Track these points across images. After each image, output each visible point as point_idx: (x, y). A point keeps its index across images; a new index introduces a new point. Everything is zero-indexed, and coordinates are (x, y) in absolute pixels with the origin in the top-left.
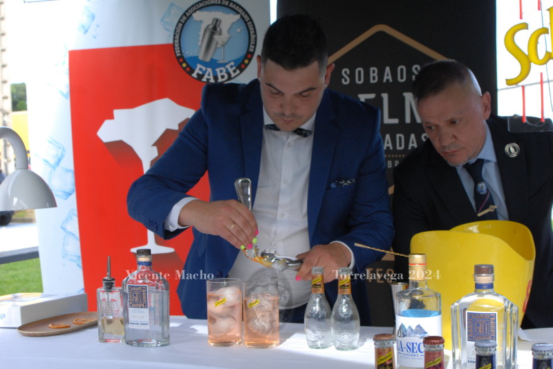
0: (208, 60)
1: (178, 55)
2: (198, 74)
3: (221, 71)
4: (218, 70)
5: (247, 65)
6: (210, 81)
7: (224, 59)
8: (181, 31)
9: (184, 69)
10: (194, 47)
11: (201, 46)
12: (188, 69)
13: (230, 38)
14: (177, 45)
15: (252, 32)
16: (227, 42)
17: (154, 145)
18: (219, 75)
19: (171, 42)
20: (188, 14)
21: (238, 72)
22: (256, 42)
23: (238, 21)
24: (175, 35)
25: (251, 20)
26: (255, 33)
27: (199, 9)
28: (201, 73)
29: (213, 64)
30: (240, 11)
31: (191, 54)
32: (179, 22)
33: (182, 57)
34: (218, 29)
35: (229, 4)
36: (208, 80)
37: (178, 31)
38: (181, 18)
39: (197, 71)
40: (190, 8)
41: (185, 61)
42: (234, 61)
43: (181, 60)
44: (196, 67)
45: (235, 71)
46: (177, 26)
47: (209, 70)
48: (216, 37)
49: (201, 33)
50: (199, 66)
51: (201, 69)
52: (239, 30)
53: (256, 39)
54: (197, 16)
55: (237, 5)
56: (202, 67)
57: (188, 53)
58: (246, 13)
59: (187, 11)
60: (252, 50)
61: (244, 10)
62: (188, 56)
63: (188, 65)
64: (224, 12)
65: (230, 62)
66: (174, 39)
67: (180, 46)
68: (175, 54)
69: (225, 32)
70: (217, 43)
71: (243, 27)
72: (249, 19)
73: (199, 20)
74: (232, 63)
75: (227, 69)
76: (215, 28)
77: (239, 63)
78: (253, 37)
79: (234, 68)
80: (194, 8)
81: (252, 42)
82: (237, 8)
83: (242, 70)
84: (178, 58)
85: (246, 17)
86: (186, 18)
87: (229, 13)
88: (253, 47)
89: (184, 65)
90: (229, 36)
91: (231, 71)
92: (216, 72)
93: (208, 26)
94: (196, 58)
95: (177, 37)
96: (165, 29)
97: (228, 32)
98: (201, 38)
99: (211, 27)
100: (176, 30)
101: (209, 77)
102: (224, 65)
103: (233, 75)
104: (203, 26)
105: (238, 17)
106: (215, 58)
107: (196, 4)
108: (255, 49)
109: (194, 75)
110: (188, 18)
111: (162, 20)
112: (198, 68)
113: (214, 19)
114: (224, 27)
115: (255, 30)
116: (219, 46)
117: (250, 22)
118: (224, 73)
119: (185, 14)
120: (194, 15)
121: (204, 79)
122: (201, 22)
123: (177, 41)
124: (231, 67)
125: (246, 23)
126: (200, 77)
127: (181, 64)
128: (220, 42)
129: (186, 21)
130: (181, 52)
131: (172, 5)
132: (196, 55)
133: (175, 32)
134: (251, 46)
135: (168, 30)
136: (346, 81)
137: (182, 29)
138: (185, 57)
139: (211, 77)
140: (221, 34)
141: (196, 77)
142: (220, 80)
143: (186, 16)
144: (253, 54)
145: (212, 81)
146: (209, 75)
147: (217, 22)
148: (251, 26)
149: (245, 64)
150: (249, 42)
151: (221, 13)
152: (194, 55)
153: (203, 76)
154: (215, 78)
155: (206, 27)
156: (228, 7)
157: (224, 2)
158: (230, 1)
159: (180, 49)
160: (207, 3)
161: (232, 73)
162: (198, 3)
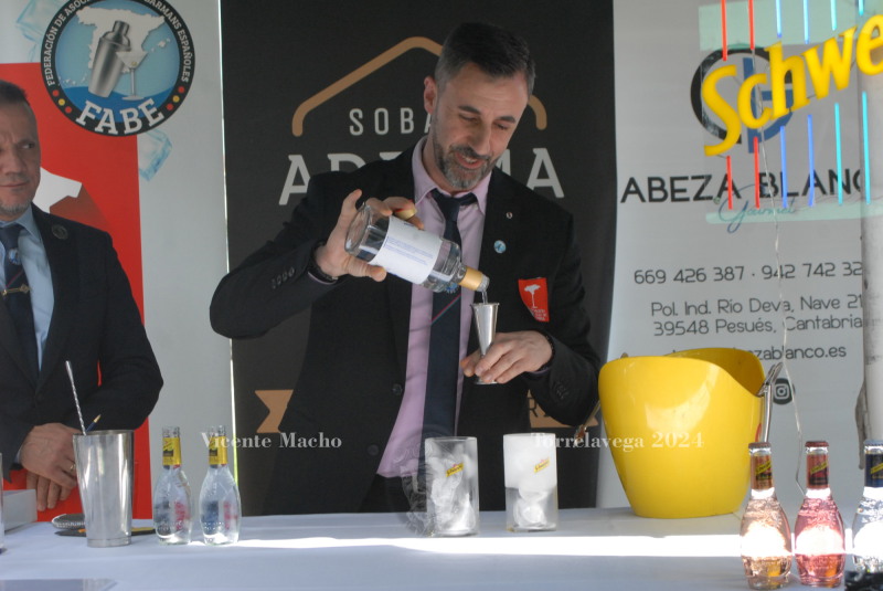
0: (106, 94)
1: (50, 84)
2: (87, 119)
3: (130, 115)
4: (124, 113)
5: (177, 106)
6: (110, 132)
7: (135, 94)
8: (56, 42)
9: (62, 109)
10: (79, 69)
11: (93, 69)
12: (69, 110)
13: (145, 57)
14: (48, 66)
15: (186, 48)
16: (141, 64)
18: (127, 121)
19: (37, 59)
20: (68, 12)
21: (161, 116)
22: (193, 65)
23: (160, 26)
24: (43, 49)
25: (184, 27)
26: (192, 50)
27: (89, 4)
28: (93, 117)
29: (116, 102)
30: (164, 10)
31: (74, 84)
32: (52, 24)
33: (57, 87)
34: (125, 41)
36: (106, 129)
37: (51, 41)
38: (56, 17)
39: (86, 113)
41: (62, 95)
42: (154, 98)
43: (56, 93)
44: (84, 105)
45: (155, 116)
46: (48, 32)
47: (109, 112)
48: (121, 54)
49: (94, 47)
50: (89, 105)
51: (92, 110)
52: (162, 44)
53: (193, 59)
54: (86, 15)
56: (95, 106)
57: (69, 80)
58: (176, 14)
59: (66, 6)
60: (187, 80)
61: (172, 9)
62: (67, 87)
63: (68, 103)
64: (133, 11)
65: (146, 99)
66: (43, 56)
67: (53, 68)
68: (45, 81)
69: (136, 45)
70: (123, 65)
71: (170, 38)
72: (179, 25)
73: (88, 22)
74: (151, 102)
75: (140, 112)
76: (118, 38)
77: (164, 100)
78: (187, 56)
79: (154, 110)
80: (80, 2)
81: (187, 66)
82: (159, 5)
83: (168, 115)
84: (50, 89)
85: (174, 21)
87: (143, 14)
88: (189, 74)
89: (62, 102)
90: (145, 53)
91: (148, 114)
92: (121, 115)
93: (106, 34)
94: (86, 89)
95: (48, 52)
96: (27, 37)
97: (142, 46)
98: (92, 56)
99: (110, 36)
100: (45, 38)
101: (107, 125)
102: (135, 104)
103: (152, 122)
104: (98, 35)
105: (161, 20)
106: (119, 90)
108: (191, 78)
109: (81, 120)
110: (69, 18)
111: (18, 21)
112: (87, 108)
113: (116, 23)
114: (136, 36)
115: (191, 44)
116: (126, 70)
117: (183, 31)
118: (135, 119)
119: (62, 11)
120: (79, 13)
121: (99, 129)
122: (93, 26)
123: (47, 59)
124: (149, 107)
125: (175, 32)
126: (91, 124)
127: (56, 100)
128: (128, 64)
130: (56, 79)
132: (84, 85)
133: (44, 43)
134: (184, 73)
135: (31, 39)
136: (357, 129)
137: (58, 36)
138: (63, 87)
139: (112, 125)
140: (129, 50)
141: (84, 123)
142: (128, 130)
143: (65, 14)
144: (187, 86)
145: (114, 131)
146: (108, 122)
147: (121, 30)
148: (183, 39)
149: (173, 103)
150: (182, 65)
151: (129, 12)
152: (79, 85)
153: (96, 122)
154: (120, 126)
155: (101, 35)
156: (142, 2)
159: (55, 74)
161: (149, 118)
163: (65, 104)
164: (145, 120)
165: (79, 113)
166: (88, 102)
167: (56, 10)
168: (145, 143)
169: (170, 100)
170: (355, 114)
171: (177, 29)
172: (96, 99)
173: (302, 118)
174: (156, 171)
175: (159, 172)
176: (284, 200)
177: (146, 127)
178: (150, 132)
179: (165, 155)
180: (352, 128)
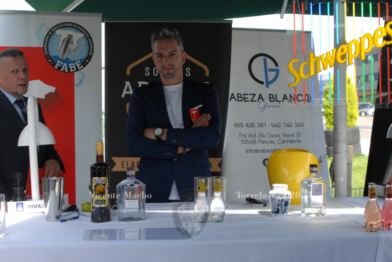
0: (64, 58)
1: (46, 54)
2: (58, 66)
3: (72, 66)
4: (70, 65)
5: (87, 63)
7: (74, 59)
8: (48, 40)
9: (50, 63)
10: (56, 50)
11: (60, 50)
12: (52, 63)
13: (78, 47)
14: (45, 48)
15: (91, 44)
16: (76, 49)
18: (71, 68)
19: (42, 46)
20: (53, 31)
21: (82, 66)
22: (93, 50)
23: (83, 37)
24: (44, 43)
25: (90, 37)
26: (93, 45)
27: (59, 28)
28: (60, 66)
29: (68, 61)
30: (84, 31)
31: (54, 55)
32: (47, 34)
33: (48, 55)
34: (71, 41)
36: (64, 70)
38: (49, 32)
39: (58, 64)
40: (54, 27)
41: (50, 58)
42: (80, 60)
43: (48, 57)
44: (57, 62)
45: (80, 66)
46: (46, 37)
47: (65, 64)
48: (70, 45)
49: (61, 43)
50: (59, 62)
51: (60, 64)
52: (83, 43)
53: (93, 48)
54: (58, 32)
55: (82, 28)
56: (60, 62)
57: (53, 53)
58: (88, 33)
59: (52, 29)
61: (86, 31)
62: (52, 55)
63: (52, 61)
64: (74, 31)
66: (44, 45)
67: (47, 49)
69: (75, 43)
70: (70, 49)
71: (86, 41)
72: (89, 37)
73: (59, 34)
74: (79, 61)
75: (76, 65)
76: (69, 40)
77: (83, 61)
78: (91, 47)
79: (80, 64)
80: (57, 27)
81: (91, 50)
82: (83, 30)
83: (84, 66)
84: (46, 56)
85: (87, 35)
86: (51, 33)
87: (77, 32)
89: (50, 61)
90: (78, 45)
91: (78, 66)
93: (65, 38)
94: (58, 56)
95: (46, 44)
96: (39, 38)
97: (77, 43)
98: (60, 45)
99: (66, 39)
100: (45, 39)
102: (74, 62)
103: (79, 68)
104: (62, 39)
105: (83, 35)
106: (69, 57)
108: (92, 54)
109: (56, 67)
110: (53, 33)
111: (36, 33)
112: (58, 63)
113: (68, 35)
114: (75, 40)
115: (93, 43)
116: (71, 51)
117: (90, 39)
118: (74, 67)
119: (51, 30)
120: (56, 31)
121: (62, 70)
122: (61, 36)
123: (45, 46)
124: (78, 63)
125: (87, 39)
126: (59, 68)
127: (48, 60)
128: (72, 49)
129: (51, 34)
130: (48, 53)
131: (43, 24)
133: (45, 40)
134: (90, 52)
135: (40, 39)
136: (147, 74)
137: (49, 39)
138: (50, 56)
139: (66, 69)
140: (72, 44)
142: (71, 71)
143: (51, 31)
144: (91, 57)
145: (67, 71)
146: (65, 68)
147: (70, 37)
148: (90, 41)
150: (89, 50)
151: (72, 32)
152: (56, 55)
153: (61, 68)
154: (69, 69)
155: (63, 38)
156: (77, 28)
157: (74, 26)
158: (78, 25)
159: (48, 51)
160: (64, 25)
161: (79, 67)
162: (59, 24)
163: (51, 61)
164: (77, 68)
165: (55, 64)
167: (49, 30)
168: (77, 75)
170: (147, 69)
171: (88, 38)
172: (61, 60)
173: (130, 70)
174: (80, 84)
176: (123, 96)
177: (77, 70)
178: (79, 71)
179: (83, 79)
180: (146, 73)
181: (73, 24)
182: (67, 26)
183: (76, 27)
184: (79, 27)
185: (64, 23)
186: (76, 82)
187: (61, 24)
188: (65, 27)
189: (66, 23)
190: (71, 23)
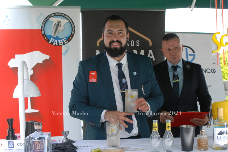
1: (43, 34)
2: (51, 42)
3: (61, 41)
5: (71, 39)
6: (56, 45)
7: (62, 37)
8: (45, 25)
10: (50, 31)
11: (53, 31)
12: (47, 40)
13: (64, 29)
14: (43, 30)
15: (73, 27)
17: (32, 69)
19: (40, 29)
20: (47, 18)
21: (67, 42)
22: (75, 31)
24: (42, 26)
25: (73, 22)
26: (74, 27)
27: (52, 17)
28: (52, 41)
30: (69, 18)
31: (48, 34)
32: (44, 21)
33: (45, 35)
34: (60, 25)
35: (64, 15)
36: (55, 44)
37: (44, 25)
38: (45, 19)
39: (51, 41)
40: (48, 16)
41: (46, 36)
42: (66, 38)
43: (44, 36)
46: (43, 23)
47: (56, 41)
48: (59, 28)
49: (53, 26)
50: (52, 39)
51: (52, 40)
52: (68, 26)
53: (75, 29)
54: (51, 19)
55: (67, 16)
57: (47, 33)
58: (71, 19)
59: (47, 17)
60: (73, 34)
61: (70, 18)
65: (64, 38)
66: (42, 28)
67: (44, 30)
70: (59, 30)
71: (70, 25)
74: (65, 38)
75: (63, 41)
76: (58, 24)
77: (68, 38)
78: (73, 29)
79: (66, 40)
80: (50, 16)
81: (73, 31)
82: (67, 17)
83: (69, 41)
84: (43, 35)
85: (71, 21)
86: (46, 20)
88: (74, 33)
90: (64, 28)
95: (43, 27)
97: (64, 26)
98: (53, 28)
99: (57, 24)
100: (42, 24)
101: (55, 43)
102: (62, 39)
104: (54, 24)
105: (68, 21)
106: (58, 36)
107: (51, 14)
108: (74, 34)
109: (50, 42)
110: (48, 20)
111: (37, 20)
113: (58, 21)
114: (62, 24)
115: (74, 26)
116: (60, 31)
117: (73, 23)
118: (62, 42)
119: (46, 18)
120: (50, 18)
121: (54, 44)
122: (53, 22)
123: (43, 29)
124: (65, 40)
125: (71, 23)
126: (52, 43)
127: (44, 38)
128: (60, 30)
129: (47, 21)
130: (44, 33)
131: (41, 14)
133: (42, 25)
138: (46, 35)
139: (57, 43)
140: (61, 27)
141: (50, 43)
142: (60, 45)
143: (47, 19)
144: (73, 35)
146: (56, 43)
148: (73, 25)
149: (70, 39)
153: (53, 43)
154: (58, 44)
155: (55, 24)
156: (64, 17)
157: (62, 15)
158: (65, 14)
159: (44, 32)
160: (55, 14)
161: (65, 42)
162: (52, 14)
163: (46, 38)
164: (64, 42)
165: (49, 41)
166: (51, 38)
167: (45, 18)
168: (64, 47)
169: (69, 38)
172: (53, 38)
173: (99, 43)
174: (66, 53)
175: (67, 54)
177: (64, 44)
178: (65, 45)
179: (68, 50)
181: (61, 13)
182: (57, 15)
183: (63, 15)
184: (65, 16)
185: (55, 13)
186: (63, 52)
187: (53, 14)
188: (56, 16)
189: (57, 13)
190: (60, 13)
